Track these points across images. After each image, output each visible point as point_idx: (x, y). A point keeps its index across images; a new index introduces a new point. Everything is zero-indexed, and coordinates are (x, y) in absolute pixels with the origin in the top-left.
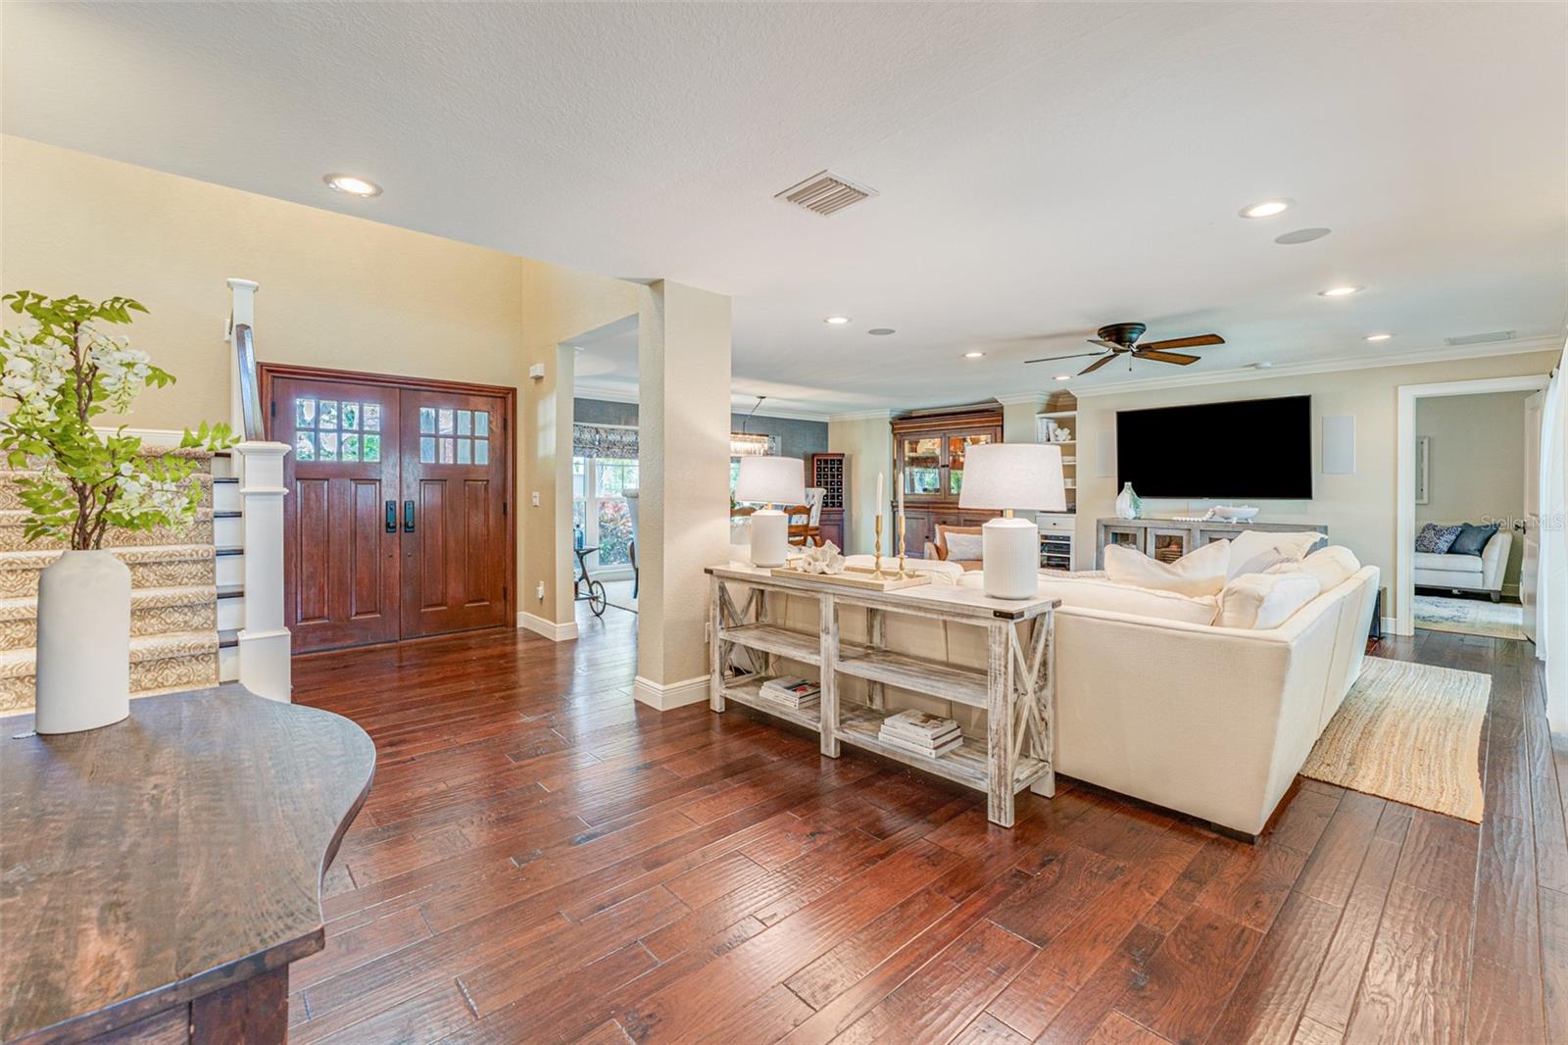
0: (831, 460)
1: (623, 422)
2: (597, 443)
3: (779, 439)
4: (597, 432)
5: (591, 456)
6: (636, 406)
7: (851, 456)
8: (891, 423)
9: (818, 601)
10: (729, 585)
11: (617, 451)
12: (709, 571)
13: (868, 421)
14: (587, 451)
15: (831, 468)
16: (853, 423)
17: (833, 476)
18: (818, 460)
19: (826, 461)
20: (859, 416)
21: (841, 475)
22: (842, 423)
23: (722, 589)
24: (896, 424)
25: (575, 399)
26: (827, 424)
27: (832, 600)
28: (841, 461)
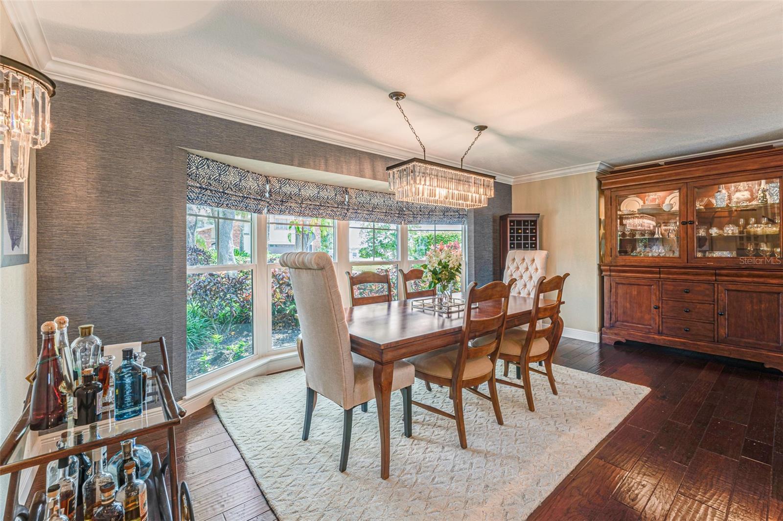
0: (525, 221)
1: (296, 162)
2: (267, 195)
4: (268, 181)
5: (259, 212)
7: (543, 216)
8: (598, 179)
11: (293, 205)
14: (252, 204)
15: (525, 230)
16: (544, 183)
17: (526, 238)
18: (511, 221)
19: (519, 222)
21: (535, 236)
22: (524, 185)
24: (606, 179)
26: (511, 186)
28: (535, 222)
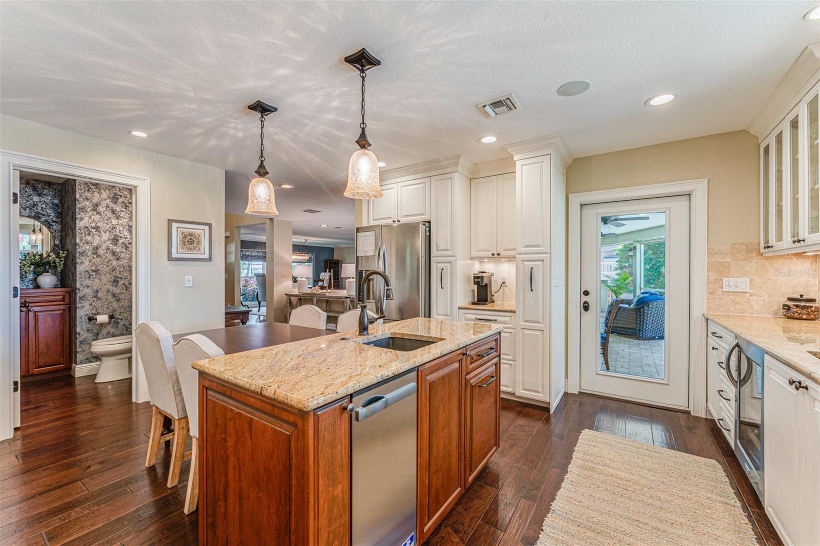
3: (314, 254)
6: (265, 243)
9: (313, 299)
10: (291, 298)
12: (286, 294)
13: (348, 248)
14: (245, 259)
20: (345, 246)
22: (339, 248)
23: (290, 299)
25: (241, 241)
26: (333, 248)
27: (316, 298)
